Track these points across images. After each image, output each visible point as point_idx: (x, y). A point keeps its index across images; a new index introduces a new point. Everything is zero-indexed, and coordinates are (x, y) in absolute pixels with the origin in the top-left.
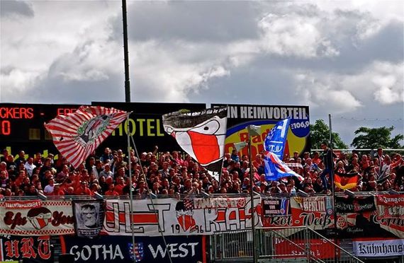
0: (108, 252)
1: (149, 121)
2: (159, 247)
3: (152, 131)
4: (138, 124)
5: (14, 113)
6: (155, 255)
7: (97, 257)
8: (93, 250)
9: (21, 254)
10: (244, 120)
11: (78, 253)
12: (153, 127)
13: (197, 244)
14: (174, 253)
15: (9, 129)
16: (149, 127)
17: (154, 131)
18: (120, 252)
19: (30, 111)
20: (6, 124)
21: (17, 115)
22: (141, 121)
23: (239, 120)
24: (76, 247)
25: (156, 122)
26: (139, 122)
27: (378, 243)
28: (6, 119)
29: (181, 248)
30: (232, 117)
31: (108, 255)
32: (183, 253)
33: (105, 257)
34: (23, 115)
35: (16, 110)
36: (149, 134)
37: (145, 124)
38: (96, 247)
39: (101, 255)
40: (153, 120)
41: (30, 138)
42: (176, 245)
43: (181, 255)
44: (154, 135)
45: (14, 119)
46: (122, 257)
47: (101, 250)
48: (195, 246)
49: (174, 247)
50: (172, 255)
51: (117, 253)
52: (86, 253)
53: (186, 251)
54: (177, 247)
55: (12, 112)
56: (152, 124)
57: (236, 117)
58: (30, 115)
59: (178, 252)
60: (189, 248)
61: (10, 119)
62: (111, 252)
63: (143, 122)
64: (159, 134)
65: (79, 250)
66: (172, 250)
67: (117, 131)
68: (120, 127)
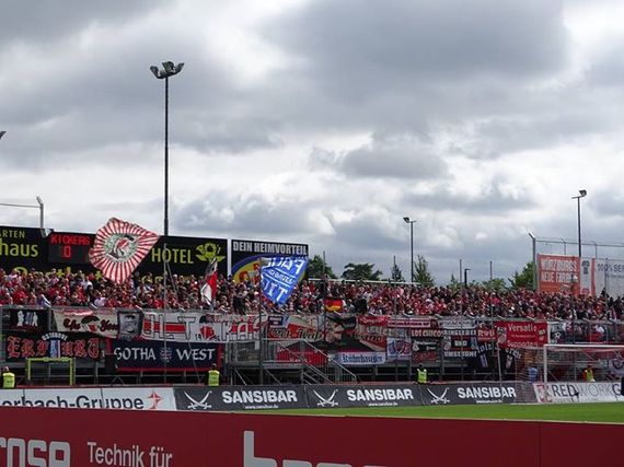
0: (144, 353)
1: (182, 251)
2: (185, 352)
3: (184, 259)
4: (173, 253)
5: (75, 240)
6: (181, 358)
7: (135, 358)
8: (133, 352)
9: (74, 353)
10: (257, 253)
11: (120, 354)
12: (185, 256)
13: (214, 350)
14: (196, 356)
15: (70, 253)
16: (182, 256)
17: (185, 259)
18: (153, 354)
19: (87, 239)
20: (68, 249)
21: (77, 242)
22: (176, 251)
23: (253, 253)
24: (119, 349)
25: (187, 251)
27: (357, 354)
28: (68, 245)
29: (201, 353)
30: (248, 251)
31: (144, 356)
32: (203, 357)
33: (142, 358)
34: (81, 242)
35: (76, 238)
36: (182, 261)
37: (179, 253)
38: (135, 350)
39: (139, 356)
40: (185, 251)
43: (201, 359)
44: (185, 262)
45: (74, 245)
46: (155, 359)
47: (139, 352)
48: (212, 352)
49: (196, 352)
50: (194, 358)
51: (151, 355)
52: (127, 352)
53: (205, 355)
54: (198, 352)
55: (73, 239)
56: (184, 253)
57: (251, 251)
58: (87, 243)
59: (199, 356)
60: (207, 353)
61: (71, 245)
62: (146, 353)
64: (189, 262)
65: (122, 351)
66: (194, 354)
67: (156, 257)
68: (159, 255)
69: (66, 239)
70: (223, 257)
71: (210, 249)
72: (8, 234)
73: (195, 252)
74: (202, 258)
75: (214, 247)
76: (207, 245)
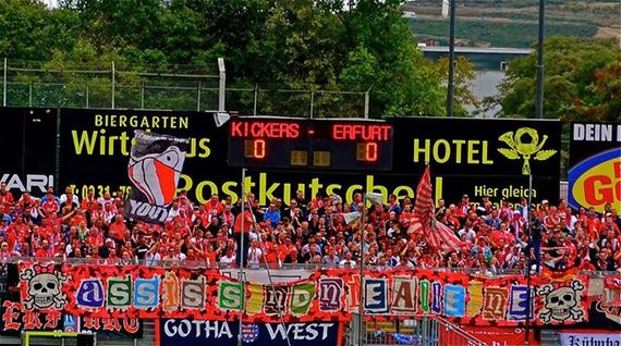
0: (212, 328)
1: (471, 143)
2: (280, 327)
3: (475, 157)
4: (453, 148)
5: (272, 131)
6: (273, 336)
7: (198, 334)
8: (194, 326)
9: (102, 325)
11: (174, 328)
12: (477, 152)
13: (331, 325)
14: (299, 334)
15: (263, 152)
16: (471, 152)
17: (477, 157)
18: (227, 328)
19: (294, 127)
20: (260, 145)
21: (275, 133)
22: (459, 143)
23: (614, 143)
24: (173, 321)
25: (481, 143)
26: (455, 145)
28: (259, 138)
29: (308, 329)
30: (603, 139)
31: (212, 332)
32: (311, 335)
33: (208, 335)
34: (284, 133)
35: (275, 127)
36: (470, 160)
37: (465, 148)
38: (198, 322)
39: (203, 332)
40: (478, 142)
41: (292, 163)
42: (302, 325)
43: (308, 337)
44: (477, 162)
45: (271, 138)
46: (230, 336)
47: (203, 326)
48: (329, 328)
49: (300, 328)
50: (296, 337)
51: (224, 330)
52: (185, 329)
53: (316, 333)
54: (304, 327)
55: (269, 129)
56: (475, 147)
57: (610, 139)
58: (294, 134)
59: (305, 333)
60: (320, 330)
61: (265, 137)
62: (216, 328)
63: (463, 145)
64: (485, 161)
65: (177, 324)
66: (296, 331)
67: (422, 155)
68: (427, 150)
69: (257, 129)
70: (552, 152)
71: (526, 139)
72: (161, 123)
73: (495, 145)
74: (510, 155)
75: (534, 134)
76: (521, 131)
